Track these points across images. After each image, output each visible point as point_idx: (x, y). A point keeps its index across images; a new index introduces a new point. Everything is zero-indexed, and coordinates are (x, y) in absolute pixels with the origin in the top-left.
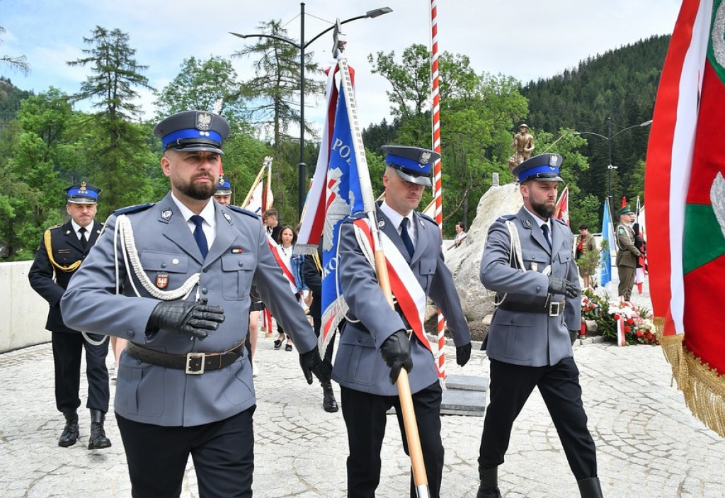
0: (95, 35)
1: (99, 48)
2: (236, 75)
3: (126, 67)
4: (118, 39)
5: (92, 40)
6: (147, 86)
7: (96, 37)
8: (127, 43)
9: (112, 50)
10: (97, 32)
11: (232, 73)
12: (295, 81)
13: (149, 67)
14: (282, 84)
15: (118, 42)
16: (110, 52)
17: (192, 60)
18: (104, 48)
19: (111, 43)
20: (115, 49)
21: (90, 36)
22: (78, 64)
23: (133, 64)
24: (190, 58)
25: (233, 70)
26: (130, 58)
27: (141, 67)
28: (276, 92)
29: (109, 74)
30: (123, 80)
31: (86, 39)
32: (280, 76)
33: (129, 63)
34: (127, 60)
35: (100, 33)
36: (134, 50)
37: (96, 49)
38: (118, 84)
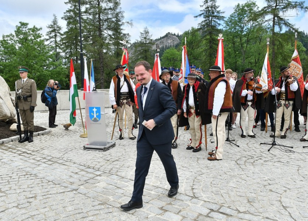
0: (204, 3)
1: (206, 8)
2: (258, 7)
3: (216, 14)
4: (213, 3)
5: (203, 6)
6: (224, 20)
7: (205, 4)
8: (216, 3)
9: (210, 8)
10: (205, 2)
11: (257, 7)
12: (284, 4)
13: (225, 12)
14: (278, 7)
15: (212, 4)
16: (210, 9)
17: (239, 5)
18: (208, 7)
19: (210, 5)
20: (212, 7)
21: (202, 4)
22: (198, 16)
23: (218, 12)
24: (237, 4)
25: (257, 5)
26: (218, 10)
27: (222, 12)
28: (275, 12)
29: (209, 18)
30: (215, 20)
31: (201, 6)
32: (277, 4)
33: (217, 12)
34: (216, 11)
35: (206, 2)
36: (219, 6)
37: (204, 9)
38: (213, 22)
